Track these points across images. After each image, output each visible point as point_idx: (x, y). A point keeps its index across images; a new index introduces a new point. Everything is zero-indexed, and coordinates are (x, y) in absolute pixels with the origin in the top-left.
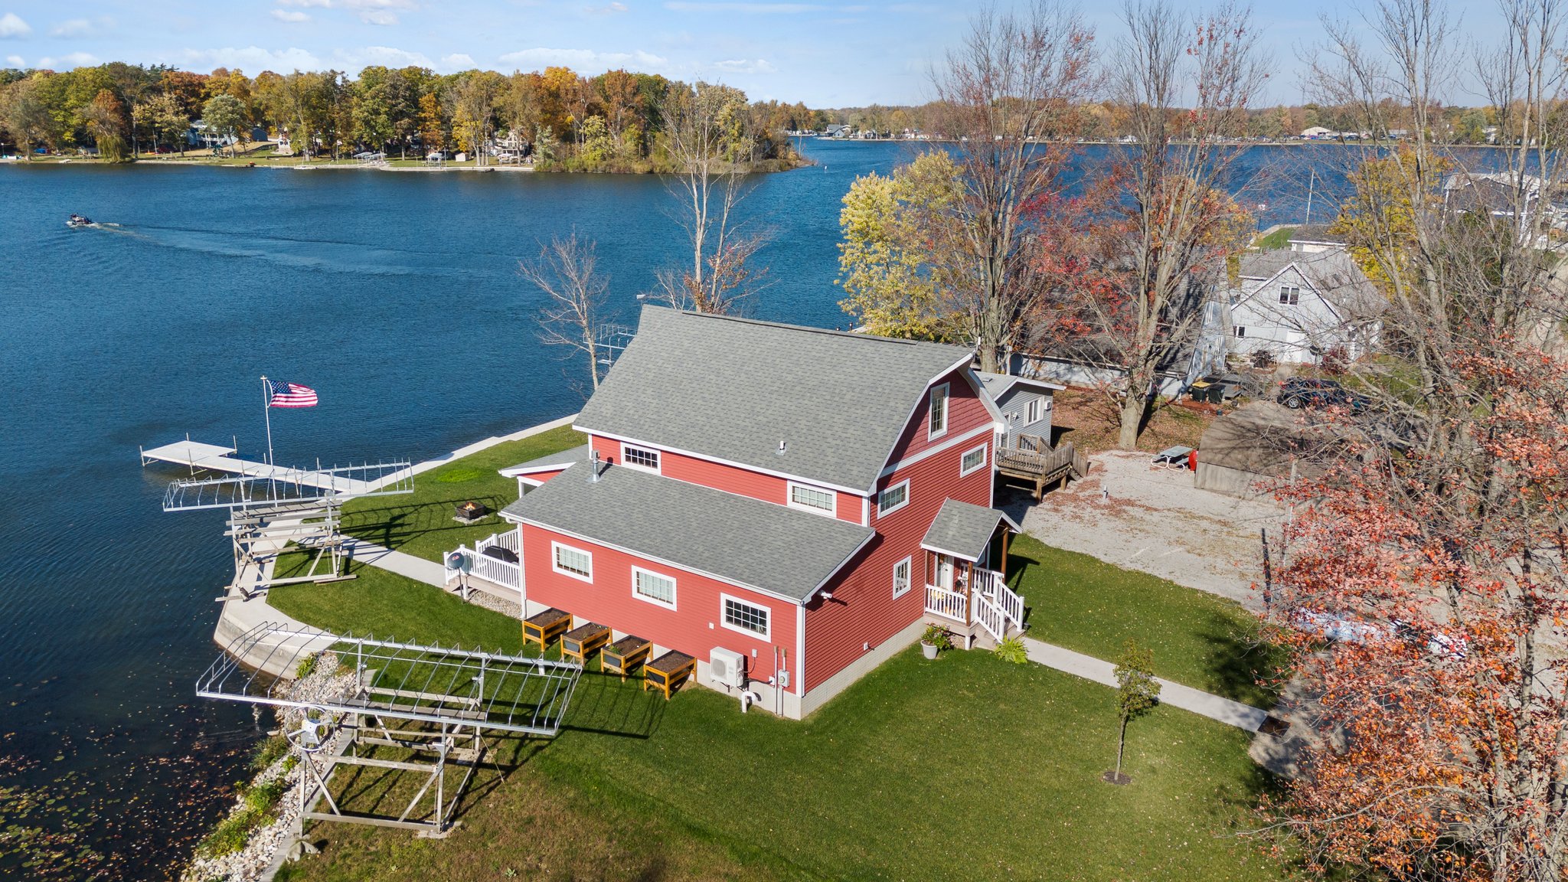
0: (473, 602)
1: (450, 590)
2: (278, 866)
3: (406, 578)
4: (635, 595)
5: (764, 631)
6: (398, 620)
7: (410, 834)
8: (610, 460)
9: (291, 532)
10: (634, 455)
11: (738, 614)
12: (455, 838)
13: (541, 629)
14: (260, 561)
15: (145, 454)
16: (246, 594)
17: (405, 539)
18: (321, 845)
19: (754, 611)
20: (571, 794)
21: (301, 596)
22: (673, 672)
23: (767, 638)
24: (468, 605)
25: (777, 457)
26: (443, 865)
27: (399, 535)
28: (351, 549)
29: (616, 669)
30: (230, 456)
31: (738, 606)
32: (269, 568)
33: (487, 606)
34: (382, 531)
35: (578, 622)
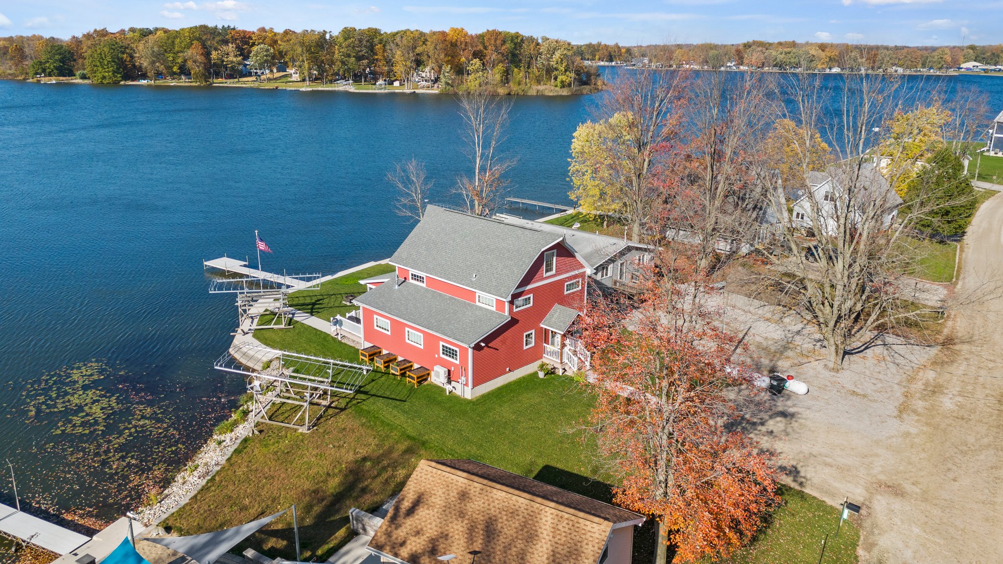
0: (343, 341)
1: (333, 335)
2: (244, 437)
3: (315, 329)
4: (407, 341)
5: (456, 359)
6: (308, 347)
7: (296, 430)
8: (405, 278)
9: (267, 305)
10: (415, 277)
11: (447, 351)
12: (313, 433)
13: (367, 354)
14: (252, 317)
15: (205, 263)
16: (244, 332)
17: (320, 310)
18: (261, 431)
19: (453, 350)
20: (364, 421)
21: (267, 334)
22: (419, 375)
23: (457, 362)
24: (340, 342)
25: (472, 282)
26: (306, 442)
27: (319, 308)
28: (293, 314)
29: (396, 373)
30: (245, 266)
31: (447, 347)
32: (256, 321)
33: (348, 343)
34: (310, 307)
35: (384, 352)
